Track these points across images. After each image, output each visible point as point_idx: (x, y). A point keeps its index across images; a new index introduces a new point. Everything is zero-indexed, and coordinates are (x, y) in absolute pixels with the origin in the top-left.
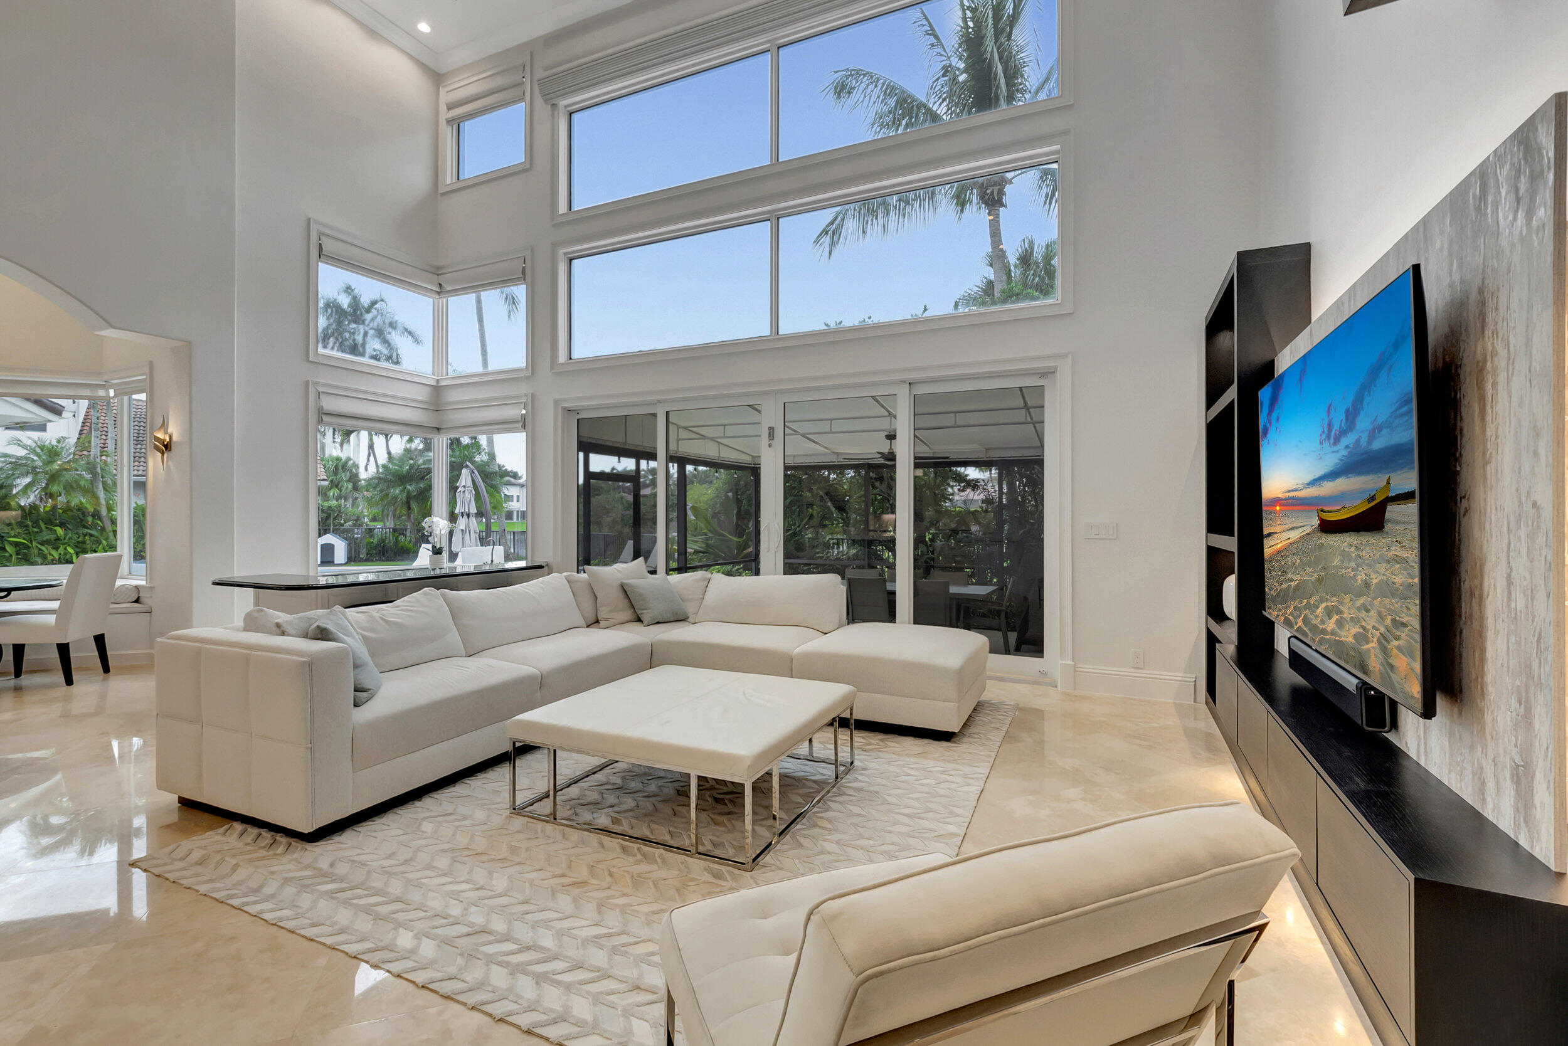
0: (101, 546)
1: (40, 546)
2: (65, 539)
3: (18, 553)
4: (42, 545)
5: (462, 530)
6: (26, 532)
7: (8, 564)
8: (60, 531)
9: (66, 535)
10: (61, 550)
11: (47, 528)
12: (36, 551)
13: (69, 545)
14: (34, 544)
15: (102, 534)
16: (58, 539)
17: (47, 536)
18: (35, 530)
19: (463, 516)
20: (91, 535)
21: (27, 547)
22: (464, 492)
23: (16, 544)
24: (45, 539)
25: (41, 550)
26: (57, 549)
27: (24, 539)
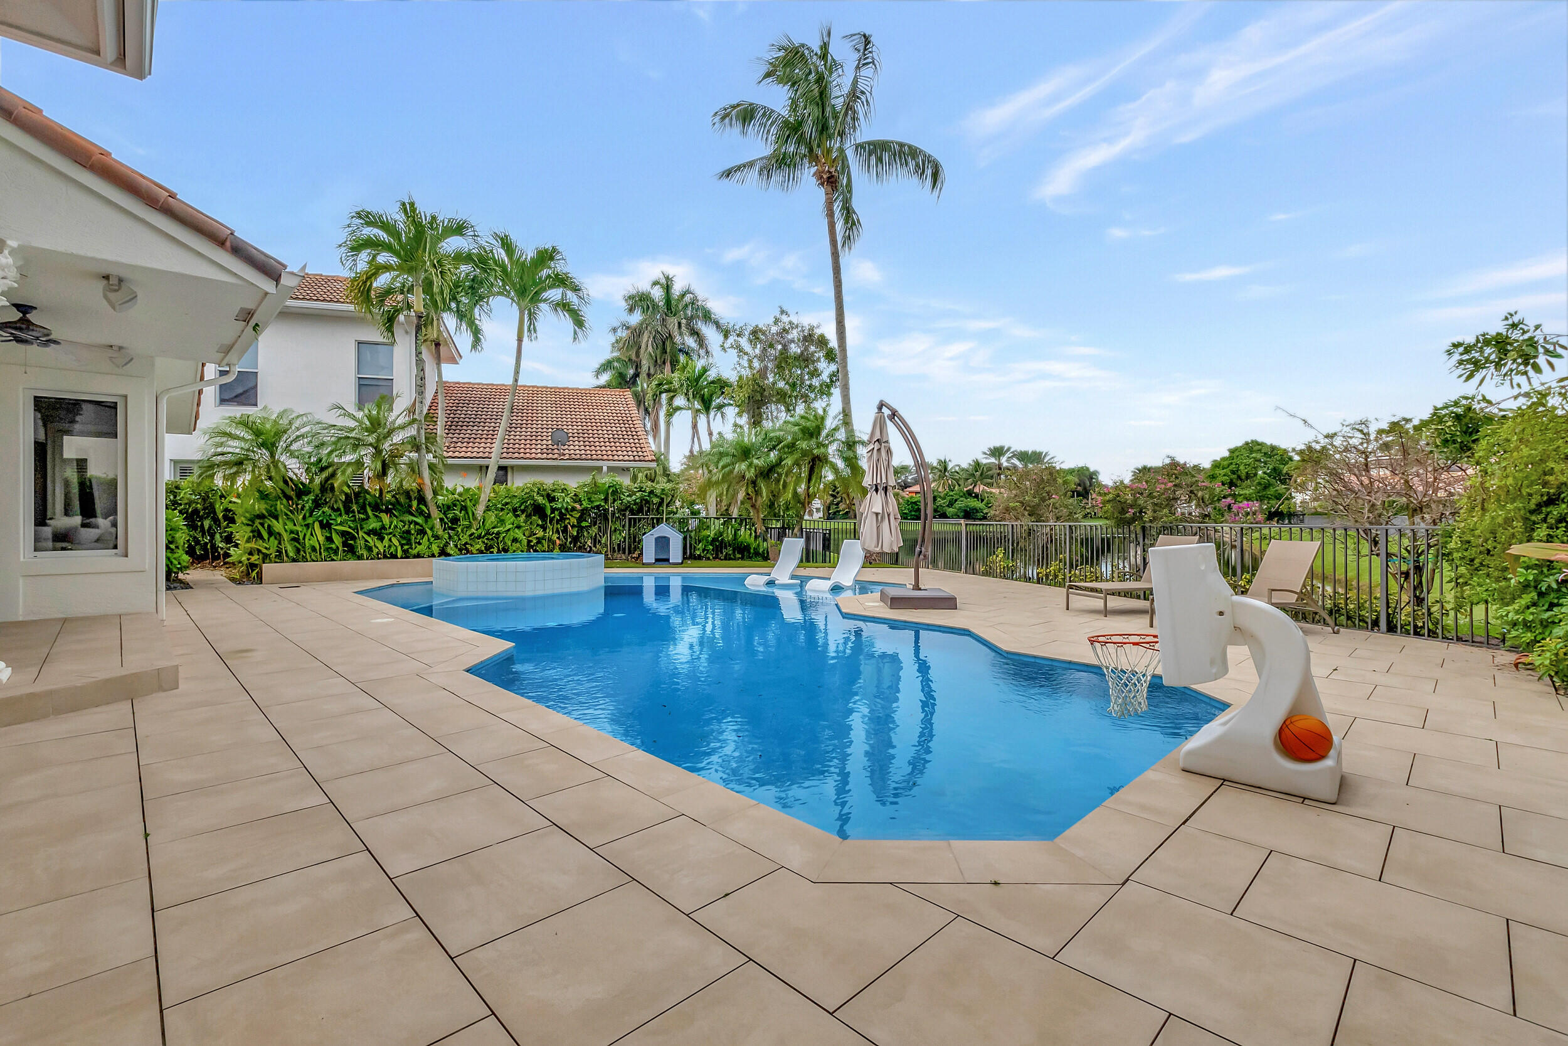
0: (426, 536)
1: (365, 536)
2: (390, 527)
3: (345, 544)
4: (369, 535)
5: (877, 514)
6: (352, 518)
7: (335, 558)
8: (385, 518)
9: (391, 523)
10: (386, 542)
11: (374, 514)
12: (363, 542)
13: (394, 536)
14: (361, 533)
15: (426, 522)
16: (383, 527)
17: (373, 524)
18: (362, 516)
19: (877, 490)
20: (416, 523)
21: (354, 538)
22: (879, 450)
23: (343, 534)
24: (371, 528)
25: (366, 541)
26: (382, 539)
27: (350, 527)
